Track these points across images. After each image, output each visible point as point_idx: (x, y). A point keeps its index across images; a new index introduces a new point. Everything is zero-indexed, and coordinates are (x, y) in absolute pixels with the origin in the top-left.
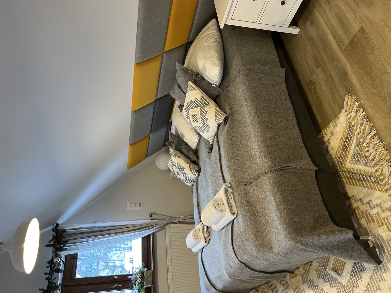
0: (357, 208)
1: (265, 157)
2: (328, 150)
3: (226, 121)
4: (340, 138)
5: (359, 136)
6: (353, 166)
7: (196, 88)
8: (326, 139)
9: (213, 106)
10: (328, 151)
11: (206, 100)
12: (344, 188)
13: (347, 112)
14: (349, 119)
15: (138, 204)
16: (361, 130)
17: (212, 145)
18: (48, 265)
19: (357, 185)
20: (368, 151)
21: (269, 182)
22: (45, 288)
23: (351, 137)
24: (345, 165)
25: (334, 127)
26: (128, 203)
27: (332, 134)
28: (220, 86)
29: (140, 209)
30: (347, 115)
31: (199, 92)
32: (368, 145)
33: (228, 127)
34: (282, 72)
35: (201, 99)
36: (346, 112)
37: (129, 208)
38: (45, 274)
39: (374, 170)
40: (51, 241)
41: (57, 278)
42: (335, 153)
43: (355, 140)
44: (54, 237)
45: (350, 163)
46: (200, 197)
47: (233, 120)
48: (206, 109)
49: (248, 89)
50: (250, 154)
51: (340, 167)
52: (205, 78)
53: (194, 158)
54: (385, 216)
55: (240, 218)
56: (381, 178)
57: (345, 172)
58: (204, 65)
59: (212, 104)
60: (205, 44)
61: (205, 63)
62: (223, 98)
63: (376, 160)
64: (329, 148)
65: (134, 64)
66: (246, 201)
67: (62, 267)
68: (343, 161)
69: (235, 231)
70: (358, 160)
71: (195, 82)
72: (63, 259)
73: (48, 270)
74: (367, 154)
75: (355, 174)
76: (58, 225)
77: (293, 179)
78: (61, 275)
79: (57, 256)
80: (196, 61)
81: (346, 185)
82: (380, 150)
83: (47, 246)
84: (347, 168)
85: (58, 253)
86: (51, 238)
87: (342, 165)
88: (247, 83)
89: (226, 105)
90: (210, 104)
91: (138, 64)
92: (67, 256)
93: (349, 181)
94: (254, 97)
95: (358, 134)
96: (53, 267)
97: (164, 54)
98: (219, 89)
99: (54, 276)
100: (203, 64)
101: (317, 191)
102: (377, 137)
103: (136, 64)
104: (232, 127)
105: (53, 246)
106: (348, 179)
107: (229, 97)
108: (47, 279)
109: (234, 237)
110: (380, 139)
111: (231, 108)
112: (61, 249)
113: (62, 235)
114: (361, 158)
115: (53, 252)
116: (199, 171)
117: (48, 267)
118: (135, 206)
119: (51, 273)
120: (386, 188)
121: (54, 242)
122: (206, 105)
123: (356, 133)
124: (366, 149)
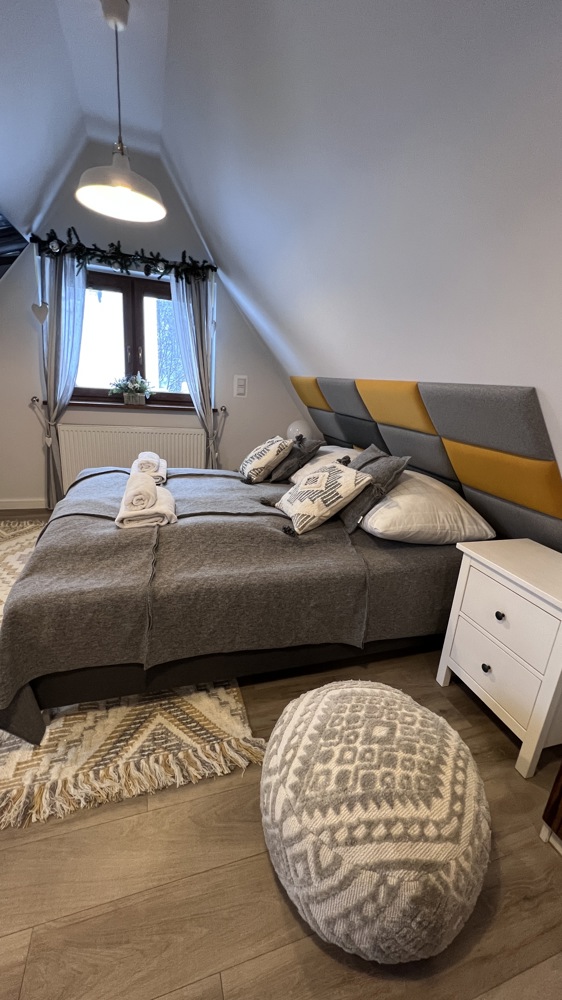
0: (85, 719)
1: (179, 587)
2: (201, 690)
3: (289, 531)
4: (209, 716)
5: (190, 751)
6: (152, 727)
7: (358, 486)
8: (221, 692)
9: (321, 513)
10: (199, 689)
11: (333, 502)
12: (128, 705)
13: (241, 741)
14: (229, 743)
15: (241, 391)
16: (196, 760)
17: (274, 506)
18: (155, 254)
19: (118, 726)
20: (157, 761)
21: (130, 587)
22: (124, 250)
23: (199, 735)
24: (161, 714)
25: (232, 711)
26: (245, 377)
27: (223, 704)
28: (359, 528)
29: (235, 395)
30: (237, 740)
31: (349, 492)
32: (167, 766)
33: (275, 533)
34: (357, 640)
35: (337, 494)
36: (245, 739)
37: (236, 377)
38: (142, 251)
39: (121, 763)
40: (191, 259)
41: (137, 268)
42: (190, 702)
43: (188, 741)
44: (195, 263)
45: (160, 724)
46: (209, 479)
47: (285, 543)
48: (319, 500)
49: (324, 576)
50: (205, 563)
51: (165, 705)
52: (377, 506)
53: (274, 477)
54: (42, 763)
55: (113, 530)
56: (101, 772)
57: (150, 713)
58: (397, 505)
59: (327, 512)
60: (441, 513)
61: (400, 508)
62: (333, 531)
63: (134, 772)
64: (203, 695)
65: (417, 380)
66: (129, 545)
67: (153, 276)
68: (170, 713)
69: (96, 520)
70: (155, 739)
71: (369, 487)
72: (165, 278)
73: (147, 255)
74: (152, 758)
75: (137, 728)
76: (215, 270)
77: (128, 627)
78: (142, 274)
79: (168, 268)
80: (411, 493)
81: (130, 709)
82: (146, 782)
83: (184, 253)
84: (155, 716)
85: (173, 270)
86: (195, 259)
87: (165, 709)
88: (338, 577)
89: (320, 536)
90: (326, 509)
91: (417, 388)
92: (169, 284)
93: (133, 715)
94: (306, 584)
95: (195, 751)
96: (151, 262)
97: (437, 438)
98: (354, 526)
99: (138, 263)
100: (401, 504)
101: (106, 662)
102: (170, 784)
103: (417, 385)
104: (271, 539)
105: (184, 262)
106: (137, 715)
107: (333, 541)
108: (137, 253)
109: (87, 518)
110: (164, 788)
111: (310, 543)
112: (178, 276)
113: (198, 275)
114: (155, 744)
116: (249, 481)
117: (151, 254)
118: (239, 386)
119: (143, 259)
120: (81, 777)
121: (188, 264)
122: (325, 502)
123: (198, 747)
124: (161, 759)
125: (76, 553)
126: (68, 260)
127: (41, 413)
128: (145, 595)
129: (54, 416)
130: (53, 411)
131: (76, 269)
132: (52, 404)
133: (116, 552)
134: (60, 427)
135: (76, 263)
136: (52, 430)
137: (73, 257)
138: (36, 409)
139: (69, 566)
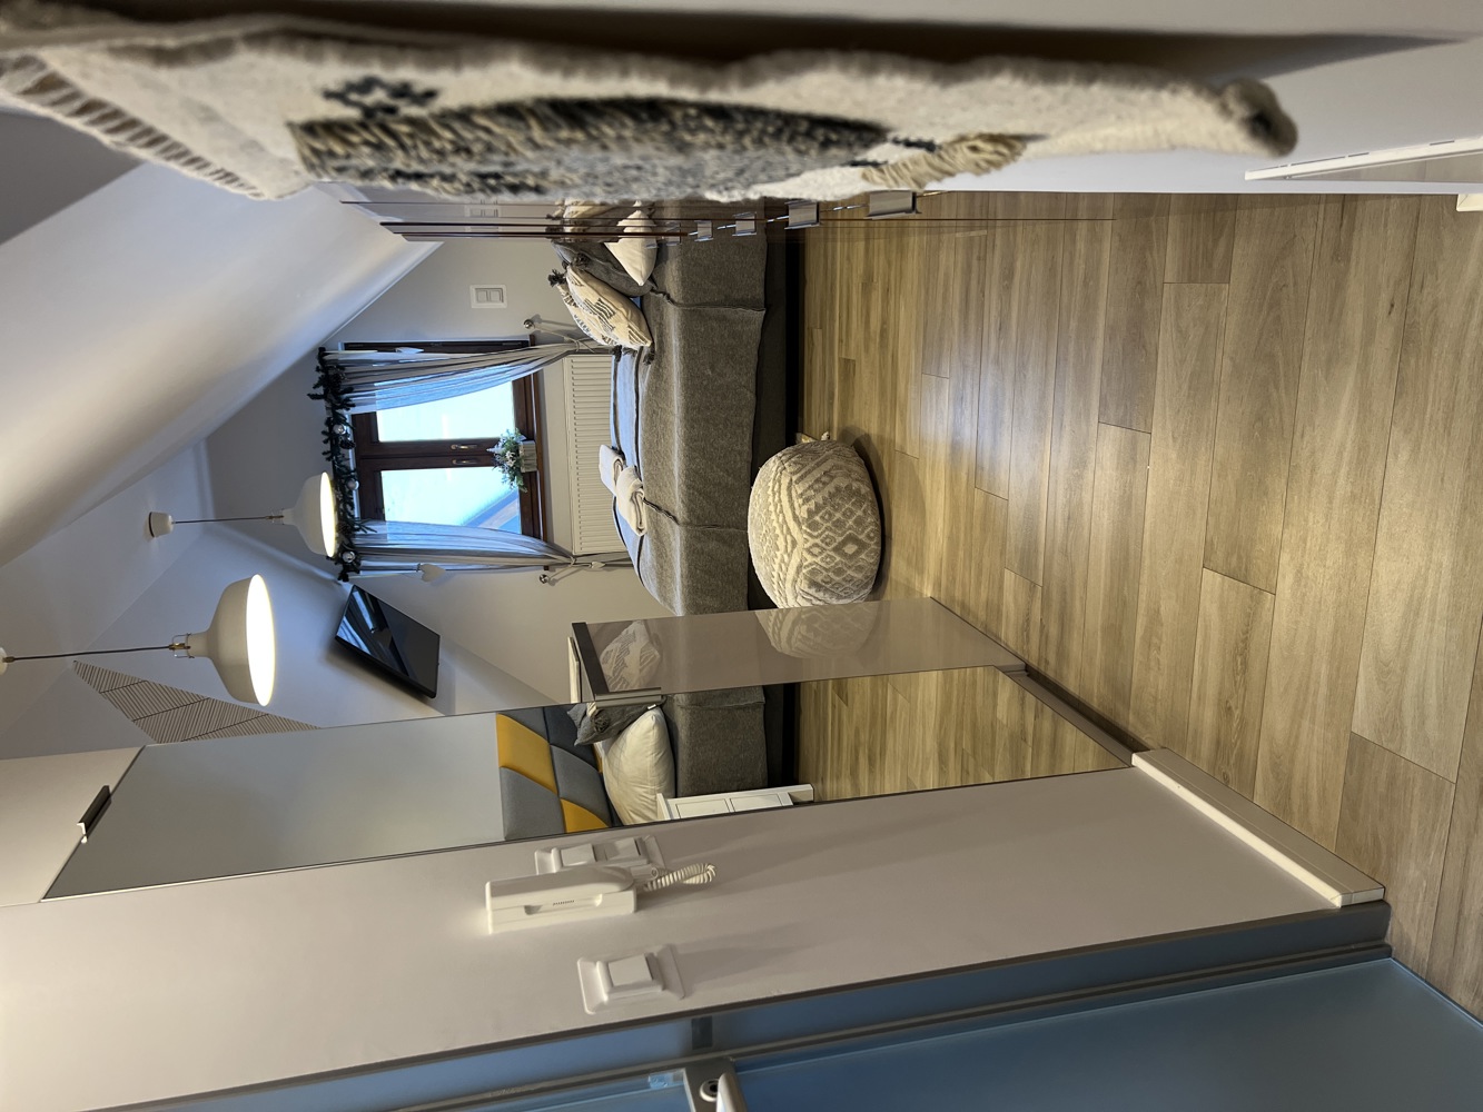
15: (495, 295)
18: (325, 437)
26: (472, 290)
29: (503, 305)
33: (653, 373)
37: (475, 305)
38: (324, 453)
40: (316, 387)
44: (322, 382)
50: (669, 465)
55: (648, 542)
66: (657, 530)
73: (328, 447)
78: (351, 453)
79: (339, 420)
83: (312, 396)
85: (338, 411)
86: (315, 381)
94: (686, 381)
96: (336, 442)
104: (655, 382)
105: (324, 397)
108: (329, 459)
112: (347, 405)
115: (327, 408)
117: (325, 442)
118: (489, 299)
119: (334, 452)
121: (326, 392)
125: (662, 574)
126: (357, 541)
127: (559, 573)
128: (688, 531)
129: (562, 559)
130: (556, 558)
131: (369, 532)
132: (546, 562)
133: (662, 542)
134: (577, 551)
135: (361, 532)
136: (582, 562)
137: (354, 536)
138: (556, 577)
139: (669, 580)
